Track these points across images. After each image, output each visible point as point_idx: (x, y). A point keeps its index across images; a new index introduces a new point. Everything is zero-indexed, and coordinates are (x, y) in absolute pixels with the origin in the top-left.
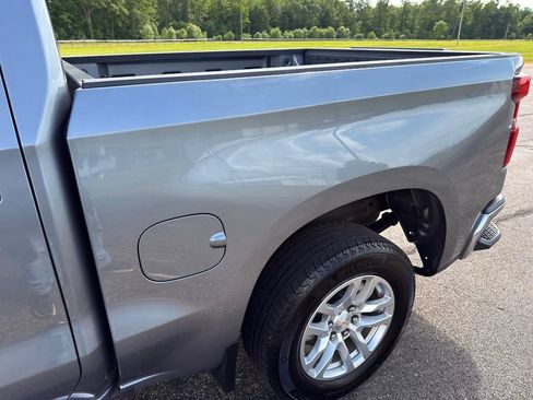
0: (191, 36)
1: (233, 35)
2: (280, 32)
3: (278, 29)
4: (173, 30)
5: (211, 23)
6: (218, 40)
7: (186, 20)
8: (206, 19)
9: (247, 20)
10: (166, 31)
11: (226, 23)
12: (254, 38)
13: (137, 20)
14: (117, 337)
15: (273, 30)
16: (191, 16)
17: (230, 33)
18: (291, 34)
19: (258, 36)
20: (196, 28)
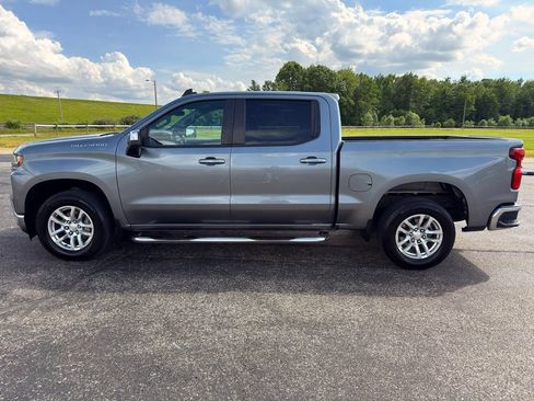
0: (409, 124)
1: (454, 122)
2: (511, 120)
3: (508, 116)
4: (392, 118)
5: (432, 111)
6: (438, 126)
7: (407, 108)
8: (426, 107)
9: (473, 108)
10: (385, 118)
11: (448, 111)
12: (478, 125)
13: (360, 110)
14: (340, 202)
15: (502, 118)
16: (413, 105)
17: (452, 121)
18: (525, 121)
19: (483, 124)
20: (415, 115)
